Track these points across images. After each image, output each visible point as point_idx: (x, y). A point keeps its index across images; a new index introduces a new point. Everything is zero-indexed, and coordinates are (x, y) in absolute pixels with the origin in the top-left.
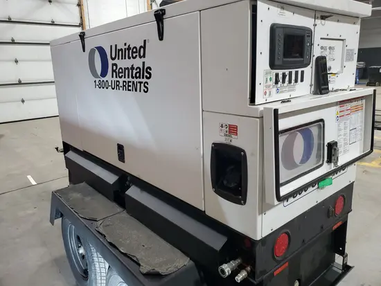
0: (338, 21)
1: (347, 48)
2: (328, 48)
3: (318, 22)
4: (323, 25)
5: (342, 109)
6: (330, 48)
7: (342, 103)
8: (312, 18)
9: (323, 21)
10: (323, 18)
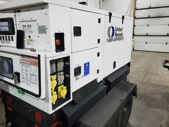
0: (28, 11)
1: (38, 25)
2: (27, 26)
3: (17, 14)
4: (19, 15)
5: (24, 59)
6: (28, 26)
7: (23, 56)
8: (13, 13)
9: (19, 13)
10: (19, 11)
